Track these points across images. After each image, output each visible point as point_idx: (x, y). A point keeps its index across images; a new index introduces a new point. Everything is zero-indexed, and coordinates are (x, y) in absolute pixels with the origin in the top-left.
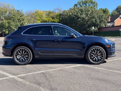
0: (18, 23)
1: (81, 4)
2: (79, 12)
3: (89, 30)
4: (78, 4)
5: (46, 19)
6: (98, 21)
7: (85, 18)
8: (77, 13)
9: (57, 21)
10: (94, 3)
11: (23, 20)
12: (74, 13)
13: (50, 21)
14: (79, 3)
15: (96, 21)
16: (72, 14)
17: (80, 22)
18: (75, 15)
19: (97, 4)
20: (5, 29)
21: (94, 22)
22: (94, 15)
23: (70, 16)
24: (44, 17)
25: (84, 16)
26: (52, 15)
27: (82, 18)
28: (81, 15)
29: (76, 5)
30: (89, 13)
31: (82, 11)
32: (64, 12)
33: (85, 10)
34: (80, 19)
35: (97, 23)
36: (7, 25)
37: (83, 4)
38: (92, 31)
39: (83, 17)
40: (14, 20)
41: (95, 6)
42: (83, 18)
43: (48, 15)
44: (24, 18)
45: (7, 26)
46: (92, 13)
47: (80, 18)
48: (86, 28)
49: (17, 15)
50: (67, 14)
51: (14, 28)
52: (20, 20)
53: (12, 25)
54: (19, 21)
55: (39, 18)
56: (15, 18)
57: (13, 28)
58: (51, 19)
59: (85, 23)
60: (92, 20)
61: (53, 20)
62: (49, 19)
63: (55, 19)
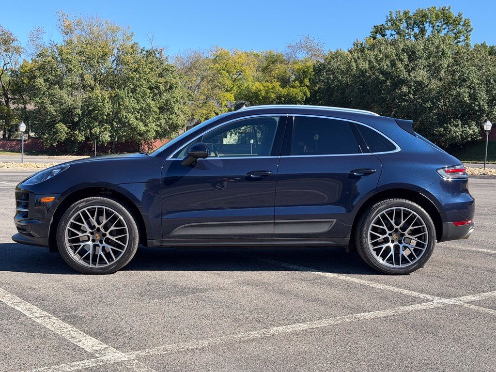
0: (149, 101)
1: (403, 26)
2: (402, 61)
3: (442, 135)
4: (389, 24)
5: (258, 84)
6: (483, 96)
7: (426, 81)
8: (393, 64)
9: (301, 94)
10: (456, 22)
11: (171, 88)
12: (379, 61)
13: (273, 96)
14: (394, 23)
15: (473, 97)
16: (372, 67)
17: (404, 100)
18: (383, 72)
19: (466, 24)
20: (101, 123)
21: (467, 99)
22: (465, 70)
23: (363, 73)
24: (251, 79)
25: (422, 74)
26: (279, 69)
27: (416, 82)
28: (409, 72)
29: (380, 30)
30: (445, 63)
31: (412, 54)
32: (335, 56)
33: (425, 49)
34: (405, 89)
35: (479, 105)
36: (108, 108)
37: (408, 28)
38: (454, 138)
39: (419, 79)
40: (134, 91)
41: (459, 32)
42: (420, 84)
43: (265, 70)
44: (174, 81)
45: (106, 111)
46: (457, 62)
47: (403, 82)
48: (432, 124)
49: (147, 70)
50: (349, 68)
51: (135, 122)
52: (157, 87)
53: (126, 108)
54: (155, 95)
55: (228, 83)
56: (138, 80)
57: (132, 120)
58: (277, 84)
59: (428, 105)
60: (459, 94)
61: (284, 91)
62: (271, 86)
63: (294, 87)
